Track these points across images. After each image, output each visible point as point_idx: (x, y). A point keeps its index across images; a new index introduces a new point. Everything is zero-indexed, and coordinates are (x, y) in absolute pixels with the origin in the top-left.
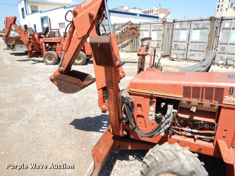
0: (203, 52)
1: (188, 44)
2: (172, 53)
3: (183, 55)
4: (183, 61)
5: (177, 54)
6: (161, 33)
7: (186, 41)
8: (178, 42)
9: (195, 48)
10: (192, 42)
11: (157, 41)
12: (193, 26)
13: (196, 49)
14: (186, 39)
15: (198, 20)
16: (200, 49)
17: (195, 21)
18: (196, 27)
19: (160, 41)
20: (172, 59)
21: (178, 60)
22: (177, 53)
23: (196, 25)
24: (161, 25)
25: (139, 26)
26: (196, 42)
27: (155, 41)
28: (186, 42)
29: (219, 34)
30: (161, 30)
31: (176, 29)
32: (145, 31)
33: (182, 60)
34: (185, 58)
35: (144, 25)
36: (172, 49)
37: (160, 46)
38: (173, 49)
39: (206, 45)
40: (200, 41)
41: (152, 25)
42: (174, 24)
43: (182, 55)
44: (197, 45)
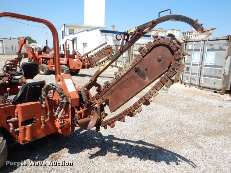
0: (220, 78)
1: (201, 67)
7: (199, 64)
8: (190, 64)
9: (210, 73)
10: (206, 66)
12: (207, 47)
14: (199, 62)
16: (215, 74)
18: (210, 48)
20: (184, 84)
23: (210, 45)
28: (200, 65)
35: (136, 46)
38: (185, 73)
44: (212, 69)
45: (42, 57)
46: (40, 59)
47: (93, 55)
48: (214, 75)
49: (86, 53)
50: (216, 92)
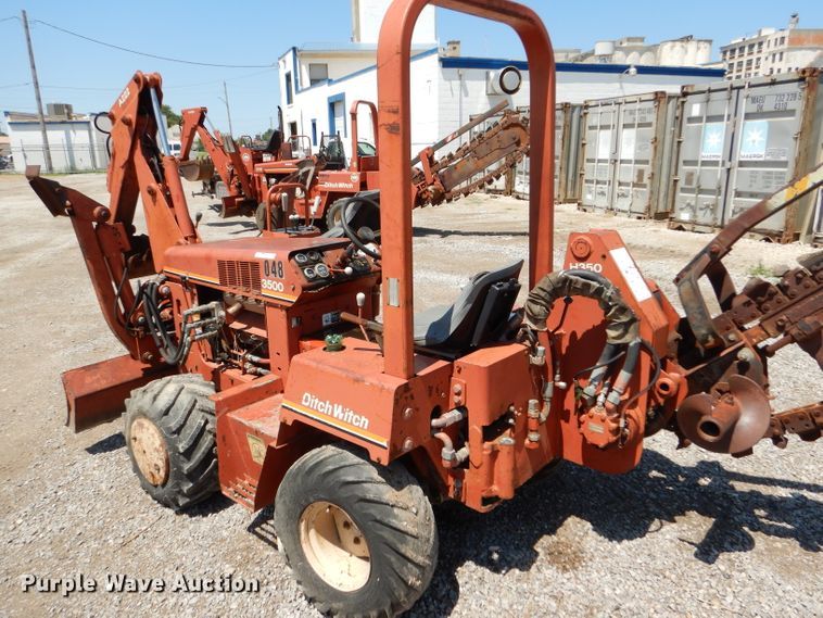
1: (729, 170)
2: (678, 205)
3: (714, 210)
4: (712, 232)
5: (693, 209)
6: (650, 132)
7: (720, 159)
8: (694, 163)
9: (751, 186)
11: (637, 162)
12: (744, 106)
13: (755, 189)
14: (720, 154)
15: (761, 82)
16: (767, 187)
17: (750, 86)
18: (753, 108)
19: (646, 162)
20: (679, 224)
21: (698, 228)
22: (693, 203)
23: (754, 100)
24: (651, 105)
25: (585, 114)
26: (756, 164)
27: (629, 162)
28: (723, 162)
30: (650, 125)
31: (691, 120)
32: (602, 127)
33: (708, 229)
34: (719, 223)
35: (600, 109)
36: (678, 190)
37: (646, 180)
38: (683, 190)
39: (788, 172)
40: (769, 158)
41: (623, 107)
42: (683, 103)
43: (709, 212)
44: (757, 172)
45: (267, 171)
46: (259, 177)
47: (454, 153)
48: (764, 191)
49: (428, 149)
50: (767, 240)
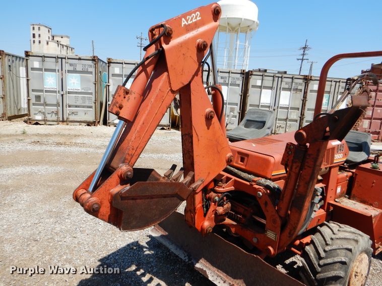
0: (91, 107)
2: (32, 112)
3: (57, 114)
4: (58, 124)
5: (44, 113)
7: (57, 90)
9: (76, 102)
10: (69, 93)
12: (67, 67)
13: (78, 104)
15: (74, 57)
18: (71, 68)
20: (35, 122)
21: (48, 123)
22: (43, 111)
23: (71, 65)
26: (76, 93)
28: (59, 91)
29: (109, 82)
31: (33, 68)
33: (55, 123)
34: (61, 119)
36: (31, 104)
38: (34, 104)
39: (93, 97)
40: (83, 91)
42: (27, 60)
43: (54, 115)
44: (78, 96)
48: (83, 104)
50: (88, 125)
